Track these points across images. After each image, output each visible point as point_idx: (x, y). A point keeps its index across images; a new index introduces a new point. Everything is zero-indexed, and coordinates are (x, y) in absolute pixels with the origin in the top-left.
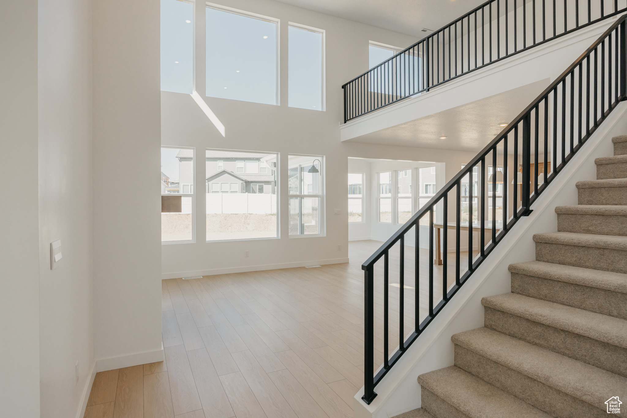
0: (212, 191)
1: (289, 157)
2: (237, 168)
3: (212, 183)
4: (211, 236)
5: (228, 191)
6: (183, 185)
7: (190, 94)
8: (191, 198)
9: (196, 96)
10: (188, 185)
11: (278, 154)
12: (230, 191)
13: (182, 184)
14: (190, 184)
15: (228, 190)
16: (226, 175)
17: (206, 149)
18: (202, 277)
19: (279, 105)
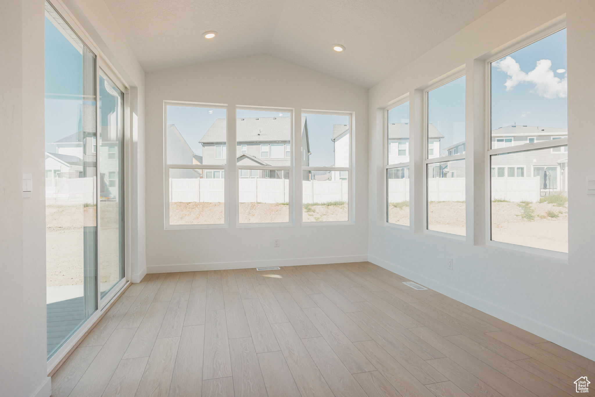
2: (262, 152)
12: (251, 177)
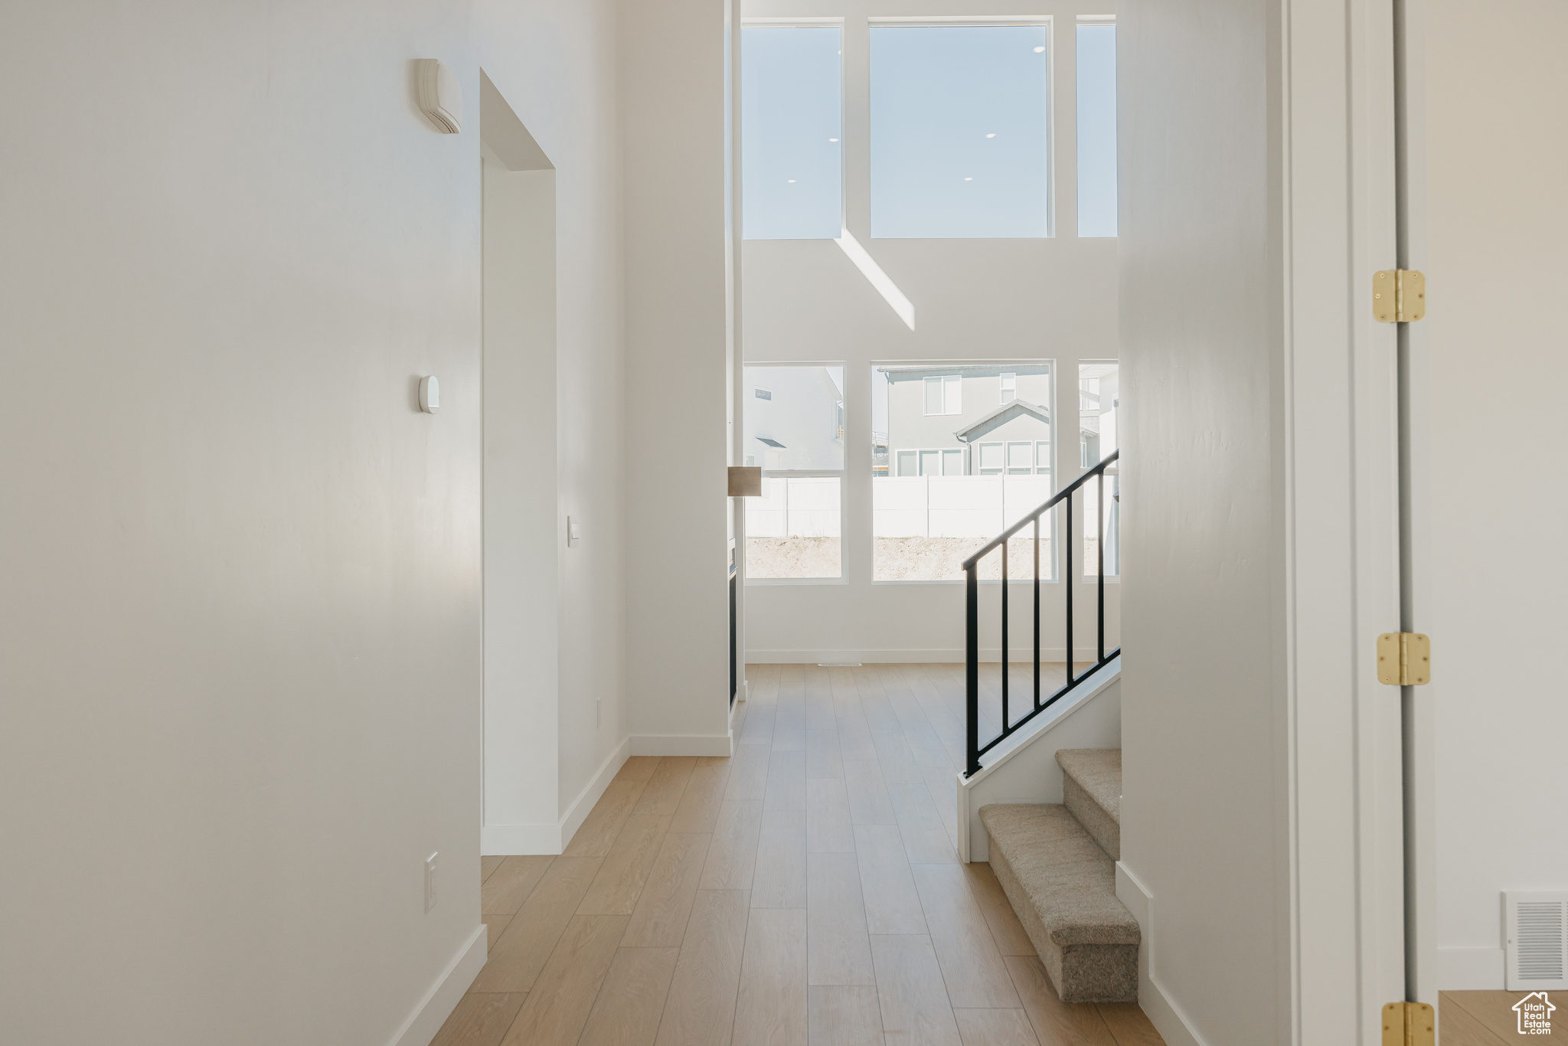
0: (982, 470)
1: (1081, 367)
3: (981, 445)
4: (883, 571)
5: (1029, 470)
6: (900, 454)
7: (835, 239)
8: (838, 480)
9: (848, 243)
10: (914, 453)
11: (1052, 361)
12: (1036, 467)
13: (896, 451)
14: (918, 450)
15: (1031, 466)
16: (1024, 417)
17: (871, 362)
18: (860, 665)
19: (1054, 236)
